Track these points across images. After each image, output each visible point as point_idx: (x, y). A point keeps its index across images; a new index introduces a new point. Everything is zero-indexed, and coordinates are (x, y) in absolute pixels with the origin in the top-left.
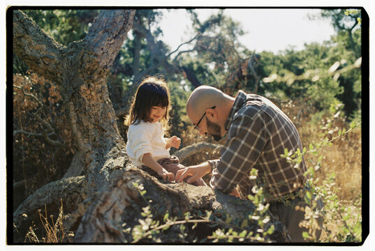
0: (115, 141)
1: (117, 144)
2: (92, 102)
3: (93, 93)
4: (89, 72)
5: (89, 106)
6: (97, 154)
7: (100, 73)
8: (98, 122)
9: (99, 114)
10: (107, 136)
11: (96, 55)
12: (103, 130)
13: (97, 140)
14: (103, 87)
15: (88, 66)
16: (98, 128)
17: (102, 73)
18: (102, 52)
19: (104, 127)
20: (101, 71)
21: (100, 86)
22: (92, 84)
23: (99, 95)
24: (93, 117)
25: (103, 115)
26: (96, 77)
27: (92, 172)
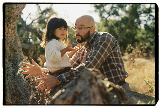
0: (22, 58)
1: (23, 59)
2: (9, 35)
3: (10, 30)
4: (8, 18)
5: (7, 37)
6: (12, 64)
7: (14, 19)
8: (12, 46)
9: (13, 42)
10: (17, 54)
11: (13, 8)
12: (15, 51)
13: (11, 56)
14: (15, 27)
15: (8, 14)
16: (12, 49)
17: (15, 19)
18: (16, 7)
19: (15, 49)
20: (15, 18)
21: (13, 26)
22: (9, 25)
23: (13, 31)
24: (9, 43)
25: (15, 42)
26: (12, 21)
27: (11, 74)
